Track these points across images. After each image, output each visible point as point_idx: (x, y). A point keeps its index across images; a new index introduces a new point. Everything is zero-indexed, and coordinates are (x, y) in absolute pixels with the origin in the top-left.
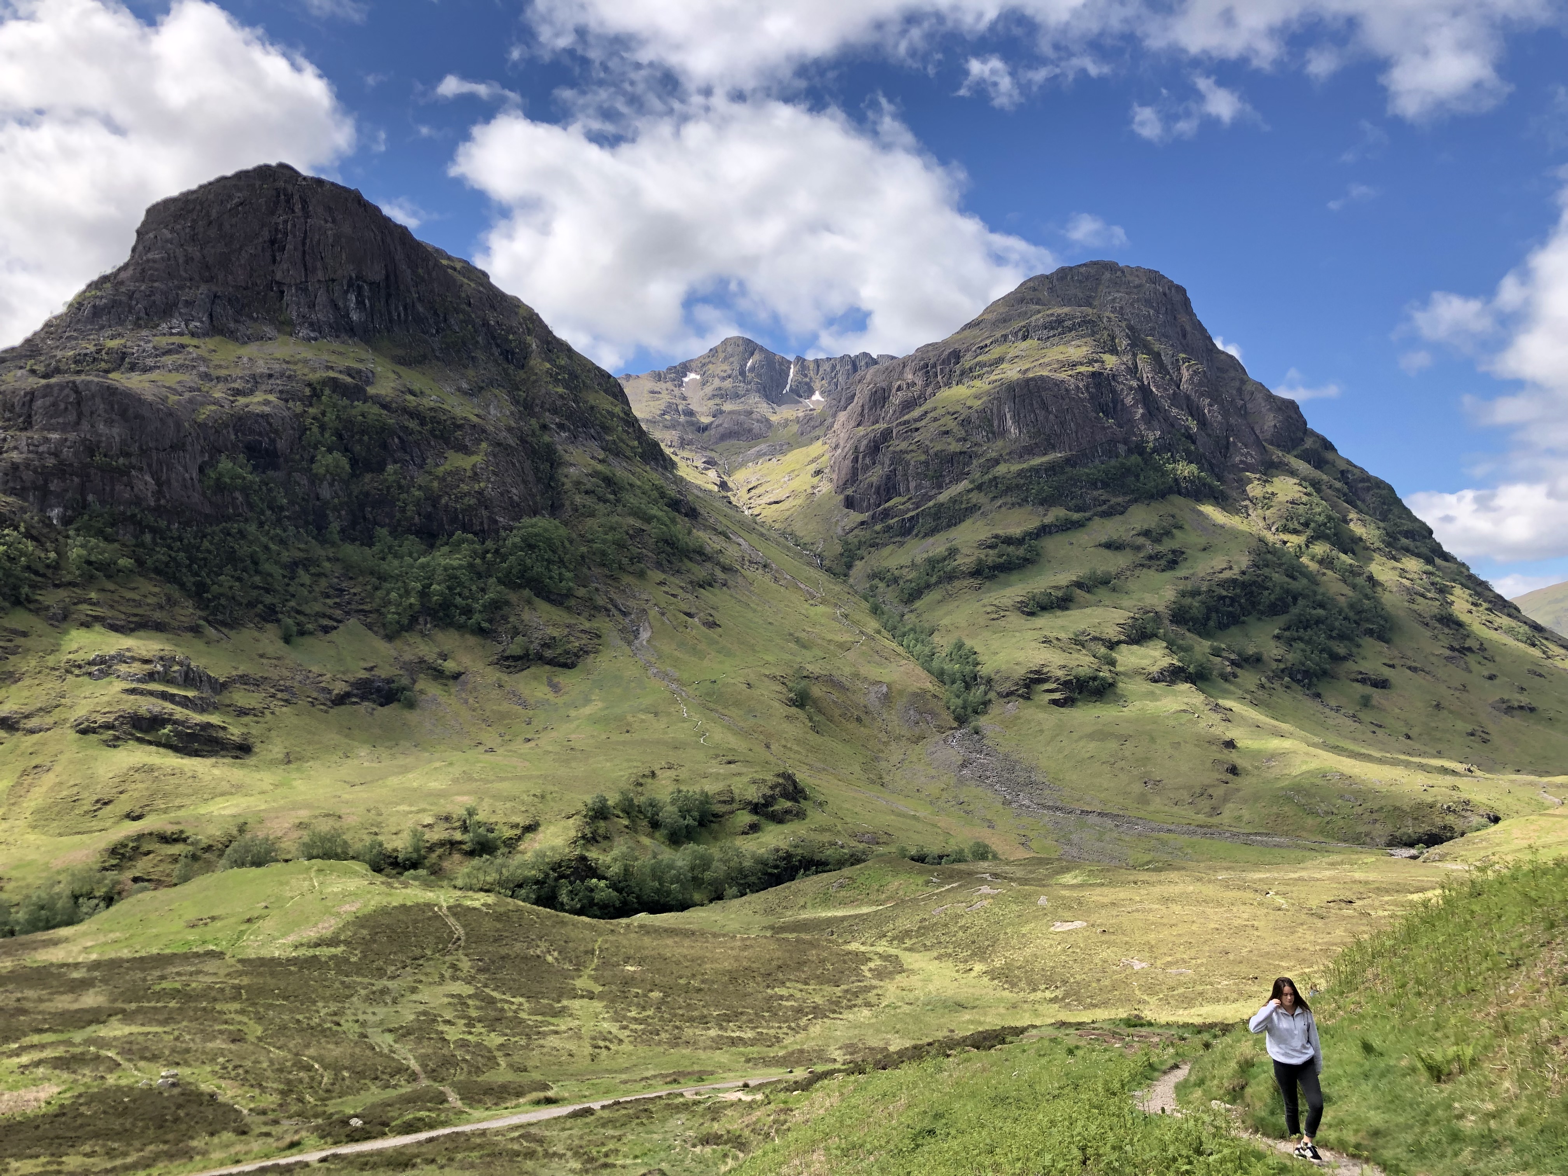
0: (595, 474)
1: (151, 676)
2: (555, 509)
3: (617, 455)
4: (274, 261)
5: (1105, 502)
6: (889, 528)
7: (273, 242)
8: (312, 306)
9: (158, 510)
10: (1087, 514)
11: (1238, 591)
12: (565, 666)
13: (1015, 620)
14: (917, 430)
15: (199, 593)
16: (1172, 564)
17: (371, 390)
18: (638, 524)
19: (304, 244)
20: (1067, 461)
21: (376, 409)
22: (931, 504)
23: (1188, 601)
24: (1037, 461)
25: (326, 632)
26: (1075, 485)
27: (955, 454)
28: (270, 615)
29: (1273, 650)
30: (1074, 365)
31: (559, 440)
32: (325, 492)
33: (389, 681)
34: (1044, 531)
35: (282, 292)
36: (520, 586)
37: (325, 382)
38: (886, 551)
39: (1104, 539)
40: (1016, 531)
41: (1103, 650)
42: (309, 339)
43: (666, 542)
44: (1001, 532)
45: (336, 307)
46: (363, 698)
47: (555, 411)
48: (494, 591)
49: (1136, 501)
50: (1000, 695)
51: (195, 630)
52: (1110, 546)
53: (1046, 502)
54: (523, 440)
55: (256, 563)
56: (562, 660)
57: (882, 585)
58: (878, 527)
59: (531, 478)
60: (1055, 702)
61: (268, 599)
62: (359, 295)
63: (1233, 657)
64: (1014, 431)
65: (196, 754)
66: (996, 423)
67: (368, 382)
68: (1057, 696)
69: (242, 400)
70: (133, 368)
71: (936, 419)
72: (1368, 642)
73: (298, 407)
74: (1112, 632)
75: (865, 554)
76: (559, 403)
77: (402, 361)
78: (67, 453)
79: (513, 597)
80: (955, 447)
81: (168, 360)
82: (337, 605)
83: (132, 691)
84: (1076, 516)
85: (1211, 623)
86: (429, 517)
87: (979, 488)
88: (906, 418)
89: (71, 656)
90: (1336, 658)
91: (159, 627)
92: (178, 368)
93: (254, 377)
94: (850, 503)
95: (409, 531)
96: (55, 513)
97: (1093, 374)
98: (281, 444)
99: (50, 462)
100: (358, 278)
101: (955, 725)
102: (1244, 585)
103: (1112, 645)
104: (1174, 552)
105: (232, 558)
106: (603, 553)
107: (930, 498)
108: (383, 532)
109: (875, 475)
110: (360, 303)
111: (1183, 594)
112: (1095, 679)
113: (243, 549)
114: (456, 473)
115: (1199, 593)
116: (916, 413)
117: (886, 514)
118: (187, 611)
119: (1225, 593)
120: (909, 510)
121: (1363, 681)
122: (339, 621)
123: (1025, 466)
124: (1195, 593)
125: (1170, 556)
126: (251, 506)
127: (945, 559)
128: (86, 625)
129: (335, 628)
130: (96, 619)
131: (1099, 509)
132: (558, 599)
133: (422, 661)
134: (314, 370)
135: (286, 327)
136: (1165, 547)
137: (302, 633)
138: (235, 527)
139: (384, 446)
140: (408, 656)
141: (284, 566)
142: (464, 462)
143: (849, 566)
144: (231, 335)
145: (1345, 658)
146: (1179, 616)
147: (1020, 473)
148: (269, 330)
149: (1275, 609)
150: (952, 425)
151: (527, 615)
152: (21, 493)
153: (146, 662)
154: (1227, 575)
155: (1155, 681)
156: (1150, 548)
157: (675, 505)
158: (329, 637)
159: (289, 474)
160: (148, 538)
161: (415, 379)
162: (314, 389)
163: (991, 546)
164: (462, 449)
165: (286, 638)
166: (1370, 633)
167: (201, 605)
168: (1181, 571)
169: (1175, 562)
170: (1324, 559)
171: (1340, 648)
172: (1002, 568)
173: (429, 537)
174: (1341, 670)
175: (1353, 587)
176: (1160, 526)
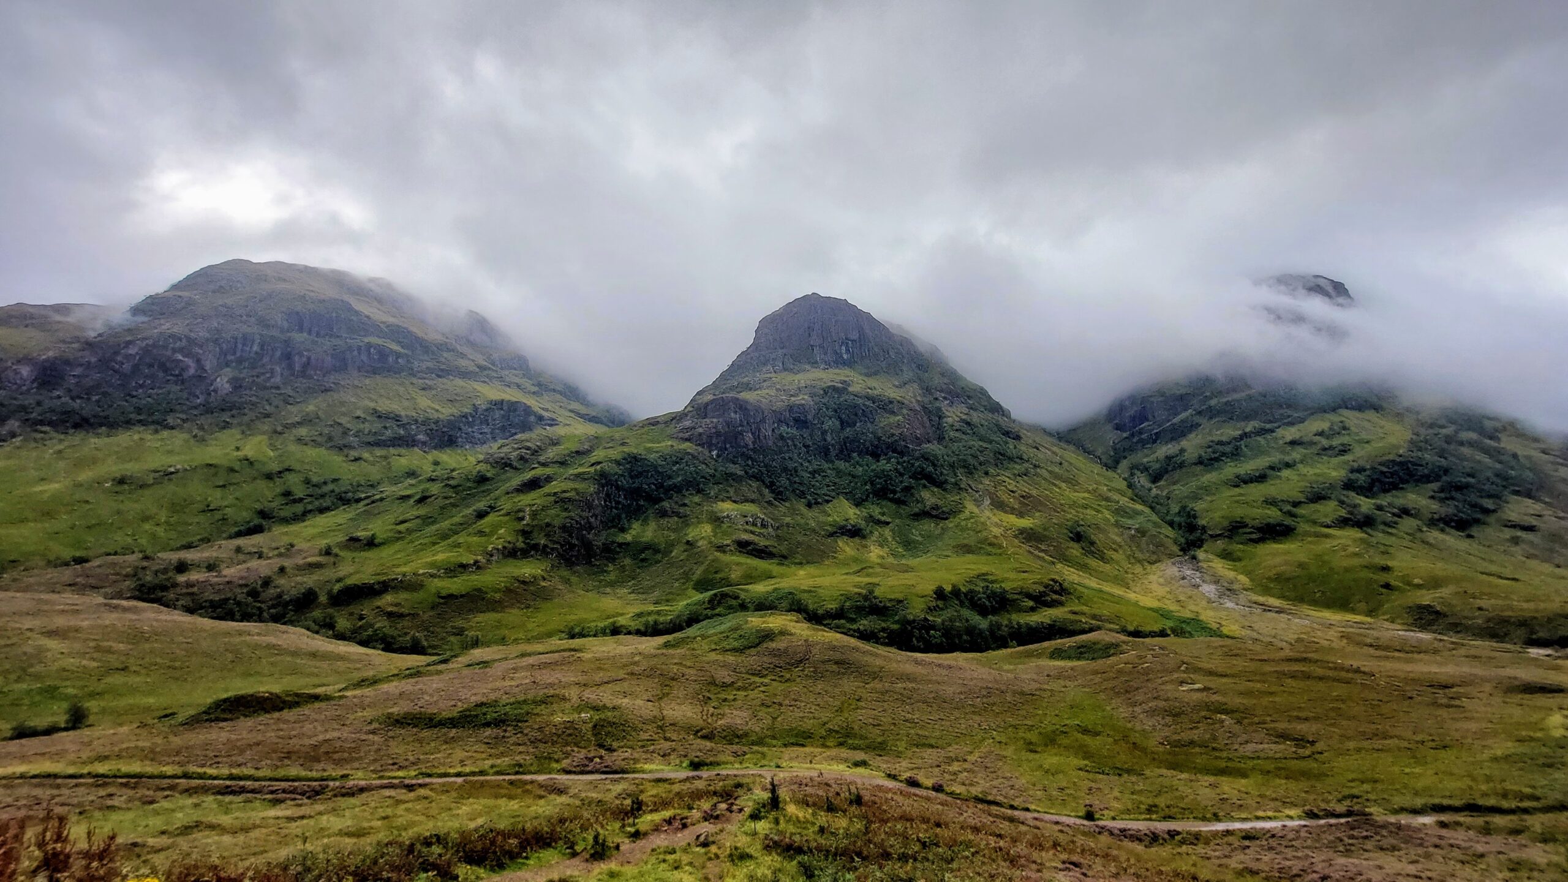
0: (963, 421)
1: (747, 523)
2: (940, 439)
3: (975, 410)
4: (809, 336)
5: (1289, 416)
6: (1141, 441)
8: (826, 354)
9: (754, 450)
10: (1276, 425)
11: (1397, 468)
12: (943, 519)
13: (1225, 490)
15: (771, 486)
16: (1342, 453)
17: (850, 389)
18: (985, 445)
21: (852, 397)
22: (1169, 424)
23: (1356, 475)
24: (1237, 395)
25: (827, 503)
26: (1266, 407)
27: (1183, 395)
28: (802, 495)
29: (1432, 506)
31: (944, 405)
32: (829, 438)
33: (855, 526)
34: (1245, 435)
35: (813, 350)
36: (920, 479)
37: (829, 387)
39: (1289, 438)
40: (1224, 439)
41: (1289, 508)
42: (824, 369)
43: (1000, 453)
44: (1215, 438)
45: (836, 353)
46: (843, 534)
47: (941, 391)
48: (907, 481)
49: (1312, 414)
50: (1211, 536)
51: (769, 503)
52: (1293, 443)
53: (1246, 419)
54: (924, 408)
55: (796, 471)
56: (941, 516)
57: (1138, 473)
59: (928, 424)
60: (1251, 540)
61: (801, 488)
62: (847, 346)
63: (1395, 511)
65: (762, 558)
67: (849, 385)
68: (1254, 536)
69: (794, 399)
70: (750, 389)
72: (1515, 499)
73: (817, 399)
74: (1296, 497)
75: (1127, 455)
76: (944, 387)
77: (868, 375)
78: (720, 427)
79: (916, 484)
81: (765, 384)
82: (833, 490)
84: (1268, 426)
85: (1375, 489)
86: (877, 447)
87: (1200, 413)
90: (1487, 511)
91: (753, 501)
92: (768, 387)
93: (799, 388)
94: (1118, 427)
95: (867, 454)
96: (714, 453)
98: (810, 417)
99: (714, 430)
100: (846, 338)
101: (1181, 553)
102: (1401, 464)
103: (1296, 504)
104: (1343, 445)
105: (785, 469)
106: (965, 461)
107: (1168, 421)
108: (855, 455)
109: (1133, 411)
110: (848, 351)
111: (1352, 471)
112: (1280, 525)
113: (791, 465)
114: (889, 424)
115: (1365, 470)
117: (1140, 433)
118: (766, 494)
119: (1385, 469)
120: (1154, 429)
121: (1514, 526)
122: (834, 498)
123: (1229, 398)
124: (1360, 470)
125: (1341, 448)
126: (795, 446)
127: (1177, 456)
128: (723, 501)
129: (832, 501)
130: (729, 497)
131: (1286, 421)
132: (941, 485)
133: (872, 516)
134: (825, 382)
135: (814, 364)
136: (1336, 442)
137: (817, 503)
138: (787, 456)
139: (856, 415)
140: (865, 514)
141: (810, 473)
142: (893, 419)
143: (1117, 462)
144: (791, 370)
145: (1494, 511)
146: (1349, 485)
147: (1226, 403)
149: (1429, 479)
151: (923, 493)
152: (702, 445)
153: (746, 516)
154: (1387, 457)
155: (1328, 526)
156: (1325, 442)
157: (1007, 434)
158: (829, 505)
159: (812, 430)
160: (750, 463)
161: (872, 382)
162: (825, 391)
163: (1210, 447)
164: (893, 413)
165: (809, 505)
166: (1517, 493)
167: (772, 492)
168: (1348, 457)
169: (1345, 451)
170: (1471, 444)
171: (1488, 504)
172: (1217, 460)
173: (876, 456)
174: (1491, 519)
175: (1500, 462)
176: (1331, 429)
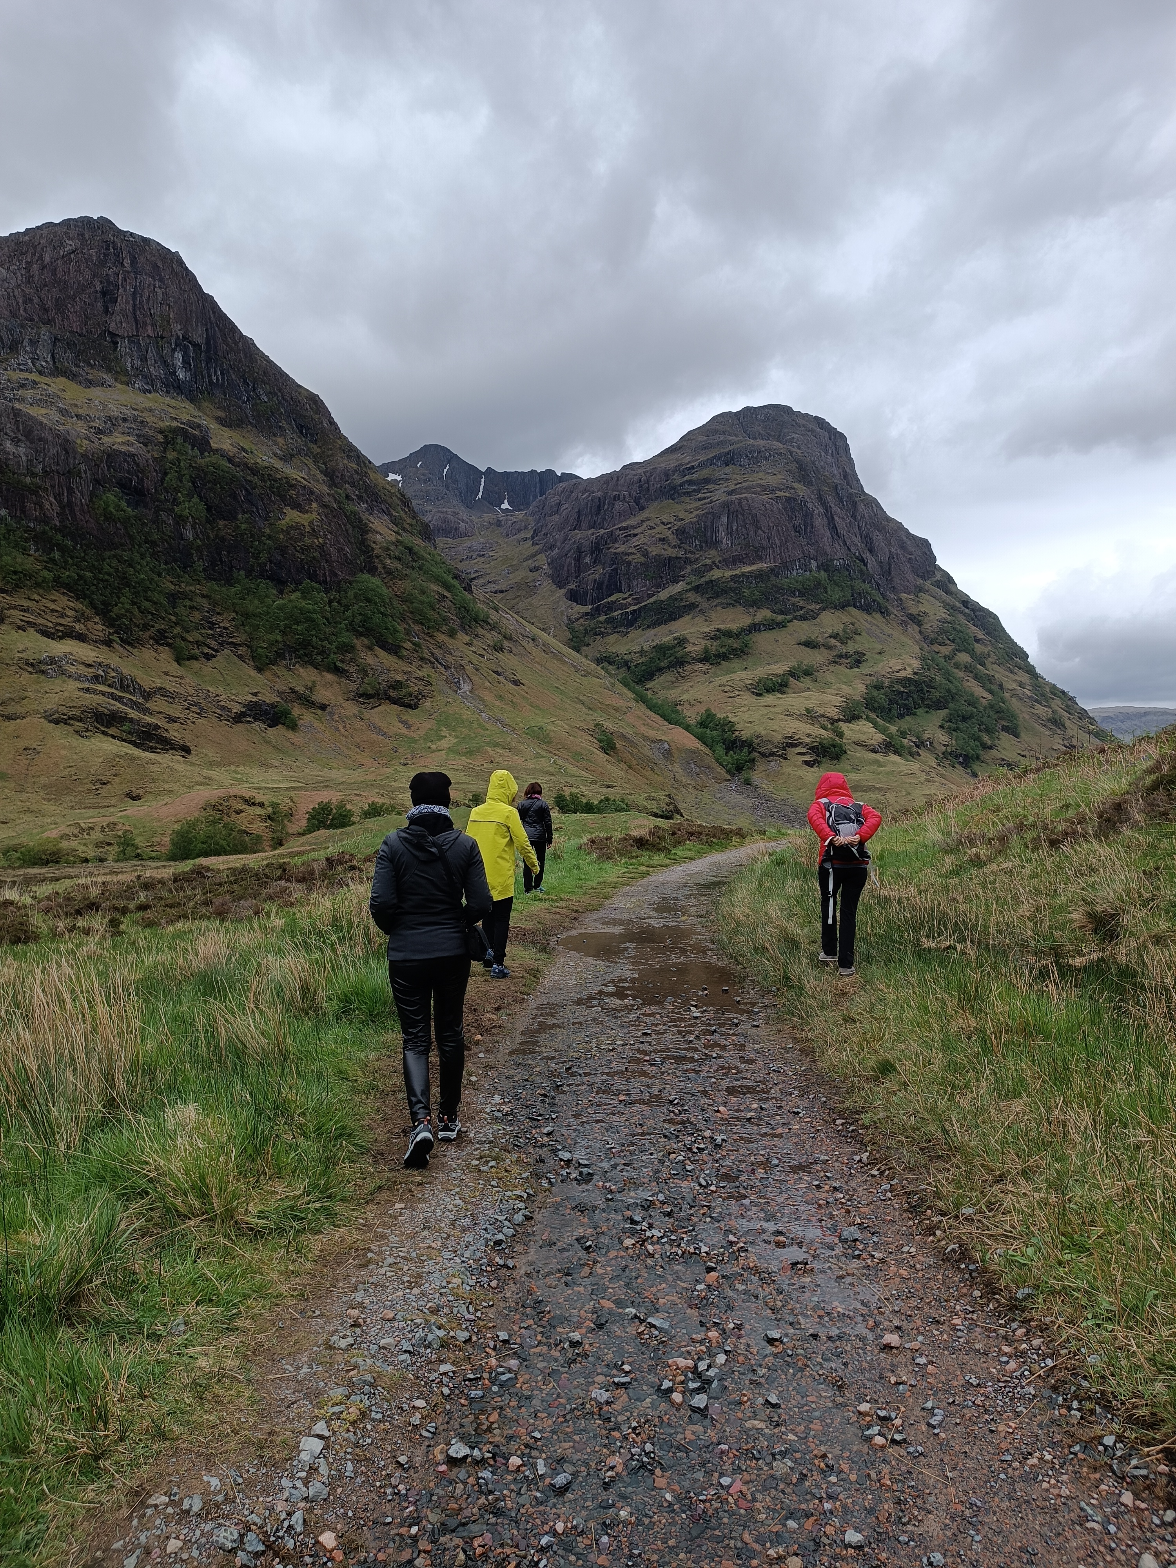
0: (397, 543)
1: (96, 678)
2: (368, 570)
4: (106, 311)
5: (802, 608)
6: (611, 620)
7: (104, 293)
8: (144, 359)
9: (64, 530)
10: (788, 617)
11: (912, 688)
12: (409, 706)
13: (748, 698)
14: (635, 535)
15: (104, 611)
16: (858, 663)
17: (213, 444)
19: (134, 299)
20: (772, 570)
21: (222, 462)
22: (652, 600)
23: (875, 693)
24: (747, 569)
25: (208, 659)
26: (777, 592)
27: (670, 559)
28: (161, 639)
29: (942, 737)
30: (773, 491)
31: (362, 510)
32: (189, 534)
33: (273, 706)
34: (754, 628)
35: (116, 343)
36: (361, 634)
37: (175, 431)
38: (612, 638)
39: (804, 638)
40: (734, 627)
41: (829, 724)
42: (145, 391)
43: (464, 609)
44: (722, 627)
45: (165, 363)
46: (255, 718)
47: (352, 484)
48: (345, 636)
49: (825, 609)
50: (763, 755)
51: (107, 643)
52: (810, 644)
53: (755, 604)
54: (338, 507)
56: (406, 700)
58: (602, 618)
60: (807, 763)
61: (160, 625)
62: (185, 354)
63: (915, 739)
64: (726, 542)
65: (152, 750)
66: (709, 533)
67: (206, 435)
68: (807, 758)
69: (105, 439)
71: (652, 528)
72: (1004, 735)
73: (156, 451)
74: (833, 713)
75: (591, 642)
76: (354, 477)
79: (357, 643)
80: (671, 552)
81: (29, 394)
82: (213, 637)
83: (87, 690)
84: (780, 618)
85: (894, 712)
86: (280, 565)
87: (697, 589)
88: (624, 524)
89: (21, 655)
90: (985, 747)
91: (81, 638)
92: (38, 403)
93: (110, 418)
94: (574, 597)
95: (263, 576)
97: (789, 499)
98: (148, 484)
100: (185, 338)
101: (732, 778)
102: (917, 683)
103: (833, 721)
104: (857, 653)
106: (419, 613)
107: (650, 596)
108: (240, 574)
109: (596, 573)
110: (186, 362)
111: (871, 687)
112: (834, 746)
114: (297, 527)
115: (883, 687)
116: (632, 522)
117: (611, 607)
118: (97, 627)
119: (902, 689)
120: (630, 605)
122: (216, 651)
123: (737, 572)
124: (878, 687)
125: (855, 656)
127: (674, 647)
128: (22, 628)
129: (214, 656)
130: (31, 624)
131: (798, 613)
132: (394, 650)
133: (293, 691)
134: (161, 419)
135: (123, 376)
136: (850, 648)
137: (190, 657)
139: (234, 496)
140: (280, 686)
142: (302, 519)
143: (578, 650)
144: (75, 378)
145: (991, 748)
146: (871, 704)
147: (734, 578)
148: (108, 378)
149: (938, 705)
150: (668, 534)
151: (370, 660)
153: (89, 666)
154: (902, 674)
155: (874, 751)
156: (840, 648)
157: (457, 579)
158: (210, 663)
159: (156, 512)
161: (242, 439)
162: (166, 437)
163: (715, 638)
164: (297, 506)
165: (179, 660)
166: (1005, 729)
167: (110, 622)
168: (865, 669)
169: (859, 662)
170: (967, 668)
171: (986, 739)
172: (724, 657)
173: (280, 583)
174: (987, 756)
175: (991, 692)
176: (844, 631)
